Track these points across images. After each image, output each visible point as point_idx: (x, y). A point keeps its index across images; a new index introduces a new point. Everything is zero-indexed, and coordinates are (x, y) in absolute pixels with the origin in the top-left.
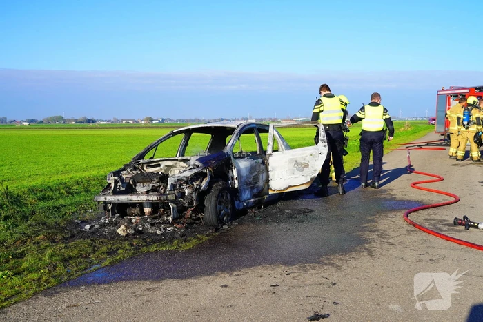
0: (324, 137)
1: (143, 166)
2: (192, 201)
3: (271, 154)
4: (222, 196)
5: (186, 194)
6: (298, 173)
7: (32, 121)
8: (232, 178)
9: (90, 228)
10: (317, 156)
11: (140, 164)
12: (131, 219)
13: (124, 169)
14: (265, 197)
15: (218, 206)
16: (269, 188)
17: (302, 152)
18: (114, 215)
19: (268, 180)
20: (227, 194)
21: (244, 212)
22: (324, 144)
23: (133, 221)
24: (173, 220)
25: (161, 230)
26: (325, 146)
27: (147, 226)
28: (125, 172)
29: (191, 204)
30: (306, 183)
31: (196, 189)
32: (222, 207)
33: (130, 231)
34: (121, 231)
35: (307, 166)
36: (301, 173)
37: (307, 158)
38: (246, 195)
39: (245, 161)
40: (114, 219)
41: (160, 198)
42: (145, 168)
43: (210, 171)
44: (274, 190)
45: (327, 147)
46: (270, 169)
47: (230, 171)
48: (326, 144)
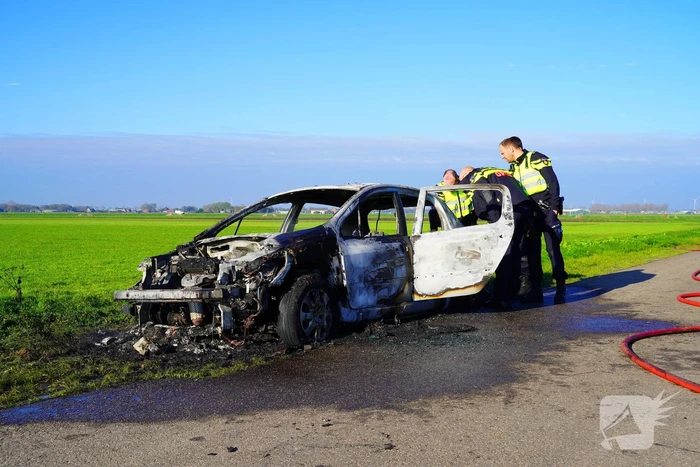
0: (509, 209)
1: (205, 249)
2: (255, 303)
3: (419, 237)
4: (312, 298)
5: (248, 291)
6: (462, 269)
7: (190, 209)
8: (339, 270)
9: (109, 342)
10: (495, 240)
11: (201, 246)
12: (164, 330)
13: (176, 253)
14: (404, 306)
15: (302, 314)
16: (413, 291)
17: (469, 233)
18: (145, 323)
19: (410, 278)
20: (321, 295)
21: (358, 327)
22: (509, 221)
23: (168, 332)
24: (223, 332)
25: (201, 347)
26: (510, 224)
27: (185, 340)
28: (177, 257)
29: (252, 306)
30: (476, 285)
31: (262, 283)
32: (309, 314)
33: (153, 348)
34: (138, 346)
35: (477, 256)
36: (466, 268)
37: (479, 244)
38: (363, 299)
39: (364, 244)
40: (143, 329)
41: (201, 295)
42: (209, 252)
43: (290, 255)
44: (421, 295)
45: (513, 227)
46: (415, 259)
47: (335, 259)
48: (513, 221)
